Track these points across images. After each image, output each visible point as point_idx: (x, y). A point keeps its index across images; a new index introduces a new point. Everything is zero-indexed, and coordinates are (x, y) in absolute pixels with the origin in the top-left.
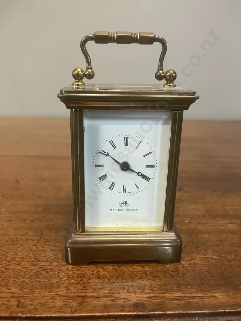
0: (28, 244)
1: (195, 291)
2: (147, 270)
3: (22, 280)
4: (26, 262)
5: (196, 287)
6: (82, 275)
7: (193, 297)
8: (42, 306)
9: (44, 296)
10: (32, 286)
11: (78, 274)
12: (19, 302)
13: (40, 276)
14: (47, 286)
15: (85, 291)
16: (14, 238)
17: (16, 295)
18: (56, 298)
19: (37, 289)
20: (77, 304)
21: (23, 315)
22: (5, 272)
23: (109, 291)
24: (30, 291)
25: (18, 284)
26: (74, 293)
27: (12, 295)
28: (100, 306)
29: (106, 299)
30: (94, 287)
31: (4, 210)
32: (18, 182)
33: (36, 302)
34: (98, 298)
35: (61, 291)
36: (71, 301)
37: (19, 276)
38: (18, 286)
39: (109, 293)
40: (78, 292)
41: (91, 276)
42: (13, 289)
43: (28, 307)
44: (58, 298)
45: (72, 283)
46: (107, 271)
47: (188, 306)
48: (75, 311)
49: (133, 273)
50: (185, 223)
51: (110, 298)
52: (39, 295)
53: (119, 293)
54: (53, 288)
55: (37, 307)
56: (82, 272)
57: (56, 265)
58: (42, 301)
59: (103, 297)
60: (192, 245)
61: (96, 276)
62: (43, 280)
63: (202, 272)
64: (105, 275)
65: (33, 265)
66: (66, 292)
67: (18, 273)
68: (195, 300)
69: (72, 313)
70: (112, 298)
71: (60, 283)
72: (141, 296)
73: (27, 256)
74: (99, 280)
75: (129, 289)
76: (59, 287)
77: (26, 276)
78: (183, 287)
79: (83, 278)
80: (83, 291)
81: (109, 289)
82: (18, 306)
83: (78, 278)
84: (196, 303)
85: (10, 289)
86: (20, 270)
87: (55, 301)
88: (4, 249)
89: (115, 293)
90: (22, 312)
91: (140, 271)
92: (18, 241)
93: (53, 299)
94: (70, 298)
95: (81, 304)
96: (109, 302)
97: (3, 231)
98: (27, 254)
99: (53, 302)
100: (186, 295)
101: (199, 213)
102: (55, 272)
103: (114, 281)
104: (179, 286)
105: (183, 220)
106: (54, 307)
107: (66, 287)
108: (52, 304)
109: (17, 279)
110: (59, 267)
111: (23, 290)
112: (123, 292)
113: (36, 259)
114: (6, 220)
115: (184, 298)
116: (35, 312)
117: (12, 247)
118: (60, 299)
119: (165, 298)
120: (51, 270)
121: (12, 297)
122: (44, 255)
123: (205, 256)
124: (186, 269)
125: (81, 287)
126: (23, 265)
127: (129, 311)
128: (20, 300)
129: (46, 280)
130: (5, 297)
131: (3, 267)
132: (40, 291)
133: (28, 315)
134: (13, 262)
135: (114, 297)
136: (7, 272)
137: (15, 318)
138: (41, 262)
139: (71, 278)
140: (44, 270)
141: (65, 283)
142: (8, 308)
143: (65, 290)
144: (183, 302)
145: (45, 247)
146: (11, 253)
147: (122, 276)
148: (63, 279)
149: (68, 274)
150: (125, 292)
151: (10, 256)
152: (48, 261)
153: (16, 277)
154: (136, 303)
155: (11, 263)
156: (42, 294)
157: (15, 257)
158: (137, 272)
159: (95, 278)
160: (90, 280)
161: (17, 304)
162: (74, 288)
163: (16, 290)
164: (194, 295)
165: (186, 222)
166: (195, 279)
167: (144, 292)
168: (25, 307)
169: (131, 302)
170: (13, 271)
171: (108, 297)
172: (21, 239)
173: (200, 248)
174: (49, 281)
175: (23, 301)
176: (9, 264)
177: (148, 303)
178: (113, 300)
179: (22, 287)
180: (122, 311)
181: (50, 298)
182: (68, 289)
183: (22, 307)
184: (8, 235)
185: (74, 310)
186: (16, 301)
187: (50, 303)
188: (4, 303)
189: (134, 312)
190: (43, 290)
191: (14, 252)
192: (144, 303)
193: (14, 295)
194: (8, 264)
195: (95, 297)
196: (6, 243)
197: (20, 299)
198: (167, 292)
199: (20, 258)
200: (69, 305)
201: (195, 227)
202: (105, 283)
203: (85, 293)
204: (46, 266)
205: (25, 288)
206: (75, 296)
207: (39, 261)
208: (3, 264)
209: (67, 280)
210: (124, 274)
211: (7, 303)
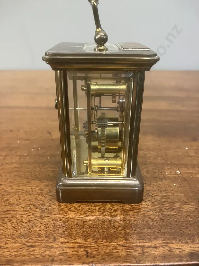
2: (190, 219)
3: (83, 230)
4: (81, 213)
6: (134, 225)
8: (108, 256)
9: (107, 246)
10: (94, 236)
11: (131, 224)
13: (97, 226)
14: (107, 235)
17: (83, 245)
18: (119, 248)
19: (99, 239)
20: (139, 254)
22: (66, 222)
23: (164, 241)
24: (94, 241)
25: (80, 234)
26: (133, 243)
27: (79, 245)
28: (160, 257)
29: (162, 249)
30: (149, 237)
32: (50, 133)
33: (102, 252)
35: (120, 241)
36: (132, 251)
37: (80, 227)
38: (81, 236)
39: (164, 243)
40: (136, 242)
41: (142, 226)
42: (78, 239)
43: (96, 257)
44: (120, 248)
45: (128, 233)
46: (155, 221)
48: (140, 261)
49: (179, 223)
51: (167, 249)
52: (102, 245)
53: (172, 243)
54: (112, 238)
55: (104, 257)
56: (134, 223)
57: (109, 216)
58: (107, 251)
59: (159, 247)
61: (147, 226)
62: (101, 230)
64: (154, 225)
65: (88, 216)
66: (125, 242)
67: (77, 224)
69: (137, 263)
70: (169, 249)
71: (117, 233)
72: (193, 246)
74: (151, 230)
75: (181, 239)
76: (118, 237)
77: (84, 226)
79: (136, 228)
80: (141, 241)
81: (163, 239)
83: (132, 228)
85: (76, 239)
86: (78, 221)
87: (118, 251)
89: (169, 243)
90: (93, 263)
93: (115, 249)
94: (131, 248)
96: (167, 252)
102: (109, 222)
103: (165, 231)
106: (120, 257)
107: (123, 237)
108: (117, 254)
109: (78, 229)
111: (87, 240)
112: (176, 242)
113: (89, 210)
114: (51, 171)
116: (104, 262)
118: (122, 249)
125: (137, 237)
126: (79, 216)
127: (187, 261)
129: (104, 231)
130: (73, 247)
131: (63, 217)
132: (102, 241)
134: (70, 213)
135: (170, 247)
138: (94, 212)
139: (125, 228)
140: (99, 220)
141: (122, 233)
142: (79, 258)
143: (123, 240)
147: (170, 226)
148: (119, 230)
149: (122, 224)
150: (178, 242)
152: (100, 212)
154: (191, 253)
156: (105, 244)
158: (182, 222)
159: (146, 228)
160: (142, 230)
161: (86, 254)
162: (131, 238)
163: (81, 240)
167: (194, 242)
168: (93, 257)
169: (186, 252)
170: (73, 221)
171: (164, 247)
175: (89, 251)
176: (67, 214)
178: (170, 251)
180: (181, 261)
181: (113, 248)
183: (91, 257)
185: (138, 260)
186: (84, 251)
187: (115, 253)
188: (74, 253)
190: (105, 240)
193: (81, 245)
195: (153, 247)
197: (87, 249)
199: (75, 208)
200: (132, 255)
202: (157, 233)
203: (143, 243)
204: (99, 216)
205: (88, 238)
206: (134, 246)
207: (92, 211)
208: (61, 214)
209: (123, 230)
210: (172, 224)
211: (76, 253)
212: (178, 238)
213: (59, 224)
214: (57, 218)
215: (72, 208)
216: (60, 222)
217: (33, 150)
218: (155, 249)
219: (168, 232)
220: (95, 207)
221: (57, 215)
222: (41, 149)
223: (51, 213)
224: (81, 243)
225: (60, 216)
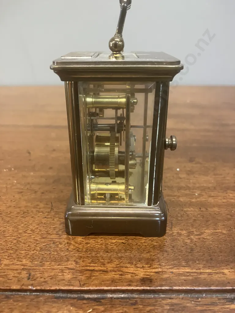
0: (38, 217)
1: (203, 267)
2: (155, 244)
3: (33, 252)
4: (36, 235)
5: (204, 263)
6: (91, 248)
7: (201, 273)
8: (51, 279)
9: (53, 269)
10: (42, 259)
11: (87, 248)
12: (30, 275)
13: (50, 249)
14: (57, 259)
15: (94, 264)
16: (25, 210)
17: (27, 267)
18: (65, 271)
19: (47, 262)
20: (86, 278)
21: (33, 287)
22: (17, 244)
23: (118, 265)
24: (41, 264)
25: (29, 256)
26: (83, 267)
27: (23, 267)
28: (108, 281)
29: (113, 273)
30: (102, 260)
31: (16, 182)
32: (29, 153)
33: (46, 275)
34: (106, 272)
35: (70, 264)
36: (79, 274)
37: (30, 249)
38: (29, 258)
39: (117, 267)
40: (87, 266)
41: (99, 250)
42: (24, 261)
43: (38, 279)
44: (67, 271)
45: (81, 257)
46: (115, 245)
47: (196, 281)
48: (84, 285)
49: (141, 247)
50: (195, 196)
51: (118, 273)
52: (49, 267)
53: (126, 267)
54: (62, 261)
55: (46, 279)
56: (91, 246)
57: (66, 238)
58: (52, 274)
59: (111, 271)
60: (201, 219)
61: (105, 250)
62: (53, 253)
63: (211, 248)
64: (114, 249)
65: (44, 238)
66: (75, 265)
67: (29, 246)
68: (202, 276)
69: (81, 286)
70: (120, 273)
71: (69, 256)
72: (148, 271)
73: (37, 228)
74: (107, 254)
75: (137, 264)
76: (68, 260)
77: (36, 248)
78: (190, 263)
79: (92, 252)
80: (92, 264)
81: (117, 263)
82: (29, 279)
83: (87, 251)
84: (204, 280)
85: (21, 262)
86: (31, 243)
87: (65, 274)
88: (16, 221)
89: (123, 268)
90: (32, 285)
91: (149, 245)
92: (29, 213)
93: (62, 272)
94: (78, 272)
95: (89, 278)
96: (117, 277)
97: (14, 203)
98: (37, 226)
99: (63, 275)
100: (194, 271)
101: (210, 185)
102: (65, 245)
103: (123, 255)
104: (187, 261)
105: (193, 192)
106: (64, 280)
107: (75, 261)
108: (62, 277)
110: (68, 241)
111: (34, 263)
112: (131, 266)
113: (46, 232)
114: (18, 192)
115: (192, 274)
116: (45, 284)
117: (23, 219)
118: (69, 272)
119: (173, 273)
120: (61, 244)
121: (23, 269)
122: (54, 228)
123: (215, 231)
124: (195, 244)
125: (90, 261)
126: (34, 238)
127: (137, 286)
128: (30, 272)
129: (56, 253)
130: (17, 270)
131: (15, 239)
132: (50, 264)
133: (39, 288)
134: (25, 235)
135: (122, 271)
136: (19, 244)
137: (26, 291)
138: (51, 235)
139: (80, 251)
140: (54, 243)
141: (74, 256)
142: (19, 281)
143: (74, 263)
144: (191, 278)
145: (55, 219)
146: (22, 225)
147: (130, 251)
148: (72, 253)
149: (77, 247)
150: (133, 266)
151: (22, 228)
152: (58, 234)
153: (27, 250)
154: (144, 278)
155: (22, 235)
156: (52, 267)
157: (26, 229)
158: (146, 246)
159: (103, 252)
160: (97, 253)
161: (28, 277)
162: (83, 261)
163: (28, 262)
164: (202, 271)
165: (196, 194)
166: (204, 254)
167: (152, 267)
168: (35, 280)
169: (138, 277)
170: (25, 243)
171: (116, 272)
172: (32, 212)
173: (209, 223)
174: (59, 254)
175: (33, 273)
176: (21, 236)
177: (155, 278)
178: (121, 275)
179: (32, 259)
180: (130, 285)
181: (60, 271)
182: (77, 263)
183: (33, 280)
184: (19, 208)
185: (82, 283)
186: (27, 273)
187: (60, 276)
188: (15, 275)
189: (141, 286)
190: (53, 263)
191: (25, 225)
192: (152, 278)
193: (25, 267)
194: (19, 236)
195: (104, 271)
196: (17, 215)
198: (175, 267)
199: (32, 230)
200: (78, 278)
201: (206, 200)
202: (114, 257)
203: (94, 267)
204: (56, 238)
205: (35, 260)
206: (82, 269)
207: (49, 233)
208: (15, 236)
209: (76, 253)
210: (133, 249)
211: (18, 275)
212: (134, 262)
213: (9, 246)
214: (9, 240)
215: (28, 230)
216: (11, 244)
217: (5, 170)
218: (106, 273)
219: (126, 256)
220: (54, 229)
221: (10, 237)
222: (15, 169)
223: (5, 235)
224: (27, 266)
225: (13, 238)
